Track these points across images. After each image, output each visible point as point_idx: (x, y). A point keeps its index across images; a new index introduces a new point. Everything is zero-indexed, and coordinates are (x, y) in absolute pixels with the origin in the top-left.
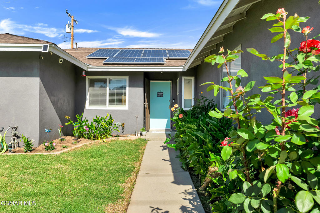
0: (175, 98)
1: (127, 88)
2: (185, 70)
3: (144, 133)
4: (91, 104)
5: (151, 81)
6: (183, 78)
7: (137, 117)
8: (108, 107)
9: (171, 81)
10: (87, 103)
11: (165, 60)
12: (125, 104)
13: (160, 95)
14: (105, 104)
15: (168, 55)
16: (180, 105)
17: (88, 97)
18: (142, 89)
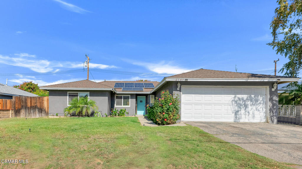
0: (147, 103)
1: (130, 99)
2: (151, 93)
3: (136, 115)
4: (116, 105)
5: (138, 96)
6: (150, 95)
7: (133, 109)
8: (123, 106)
9: (145, 96)
10: (115, 104)
11: (143, 89)
12: (129, 105)
13: (141, 101)
14: (122, 105)
15: (144, 86)
16: (149, 105)
17: (115, 102)
18: (135, 99)
